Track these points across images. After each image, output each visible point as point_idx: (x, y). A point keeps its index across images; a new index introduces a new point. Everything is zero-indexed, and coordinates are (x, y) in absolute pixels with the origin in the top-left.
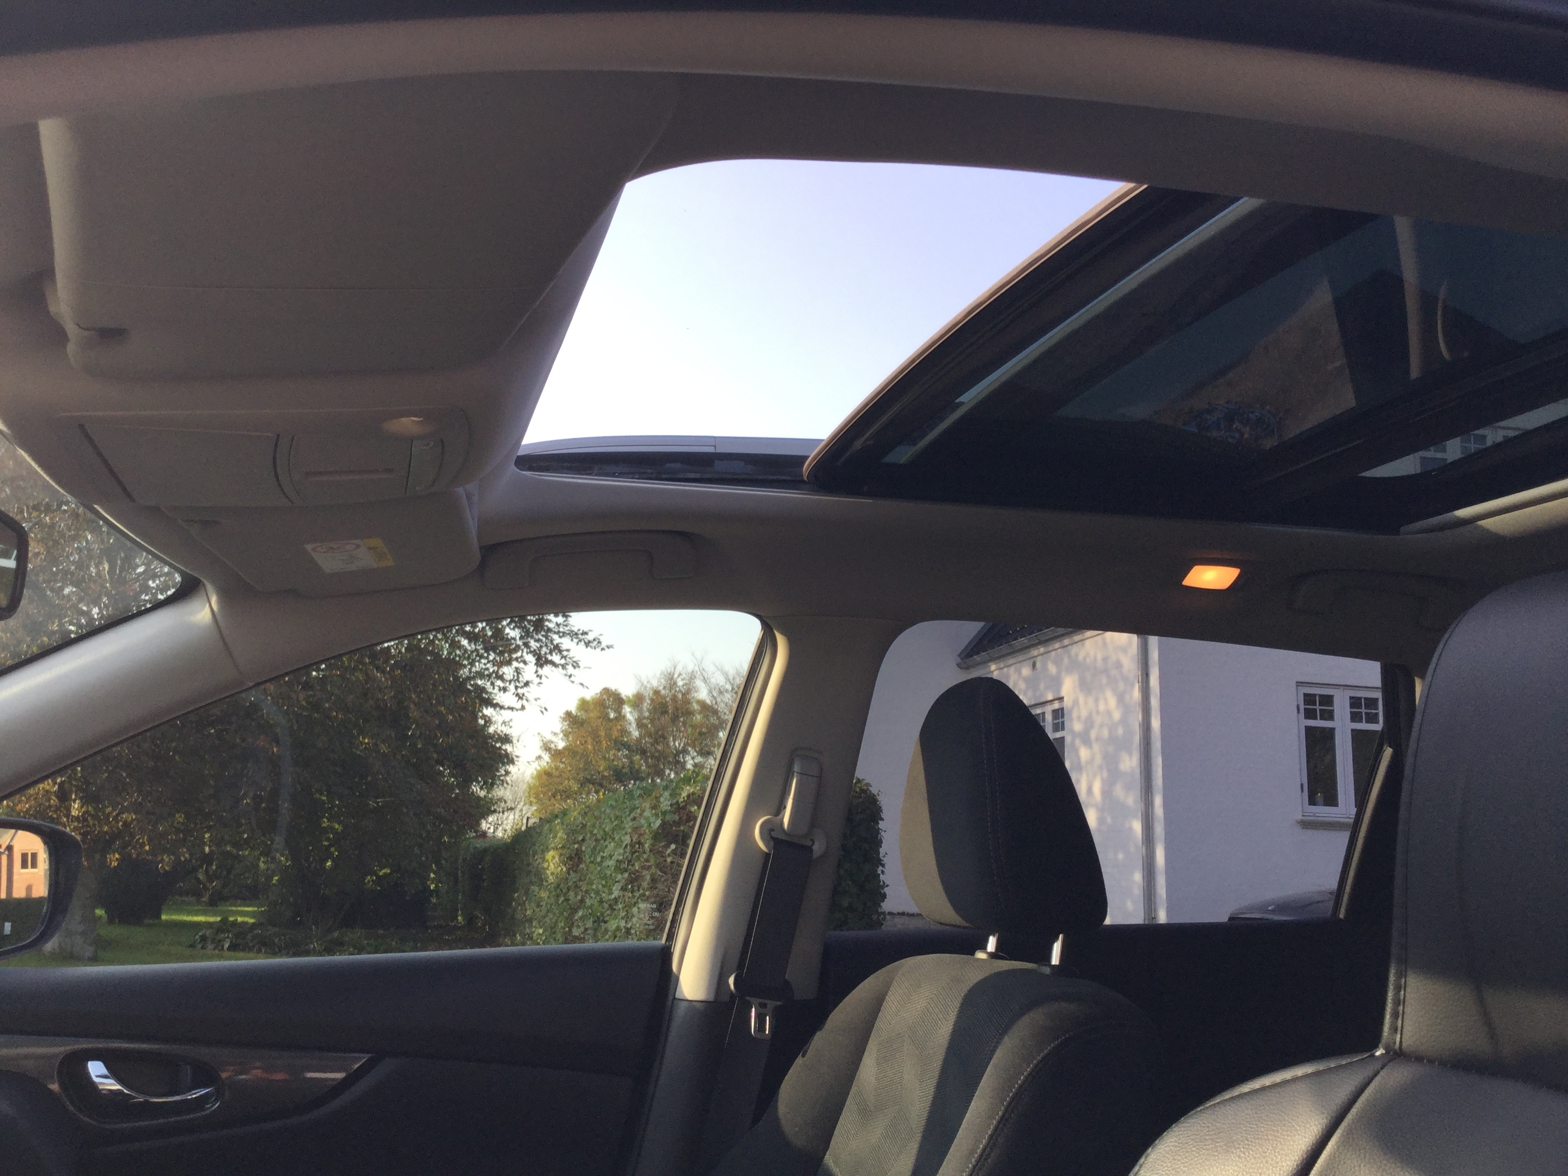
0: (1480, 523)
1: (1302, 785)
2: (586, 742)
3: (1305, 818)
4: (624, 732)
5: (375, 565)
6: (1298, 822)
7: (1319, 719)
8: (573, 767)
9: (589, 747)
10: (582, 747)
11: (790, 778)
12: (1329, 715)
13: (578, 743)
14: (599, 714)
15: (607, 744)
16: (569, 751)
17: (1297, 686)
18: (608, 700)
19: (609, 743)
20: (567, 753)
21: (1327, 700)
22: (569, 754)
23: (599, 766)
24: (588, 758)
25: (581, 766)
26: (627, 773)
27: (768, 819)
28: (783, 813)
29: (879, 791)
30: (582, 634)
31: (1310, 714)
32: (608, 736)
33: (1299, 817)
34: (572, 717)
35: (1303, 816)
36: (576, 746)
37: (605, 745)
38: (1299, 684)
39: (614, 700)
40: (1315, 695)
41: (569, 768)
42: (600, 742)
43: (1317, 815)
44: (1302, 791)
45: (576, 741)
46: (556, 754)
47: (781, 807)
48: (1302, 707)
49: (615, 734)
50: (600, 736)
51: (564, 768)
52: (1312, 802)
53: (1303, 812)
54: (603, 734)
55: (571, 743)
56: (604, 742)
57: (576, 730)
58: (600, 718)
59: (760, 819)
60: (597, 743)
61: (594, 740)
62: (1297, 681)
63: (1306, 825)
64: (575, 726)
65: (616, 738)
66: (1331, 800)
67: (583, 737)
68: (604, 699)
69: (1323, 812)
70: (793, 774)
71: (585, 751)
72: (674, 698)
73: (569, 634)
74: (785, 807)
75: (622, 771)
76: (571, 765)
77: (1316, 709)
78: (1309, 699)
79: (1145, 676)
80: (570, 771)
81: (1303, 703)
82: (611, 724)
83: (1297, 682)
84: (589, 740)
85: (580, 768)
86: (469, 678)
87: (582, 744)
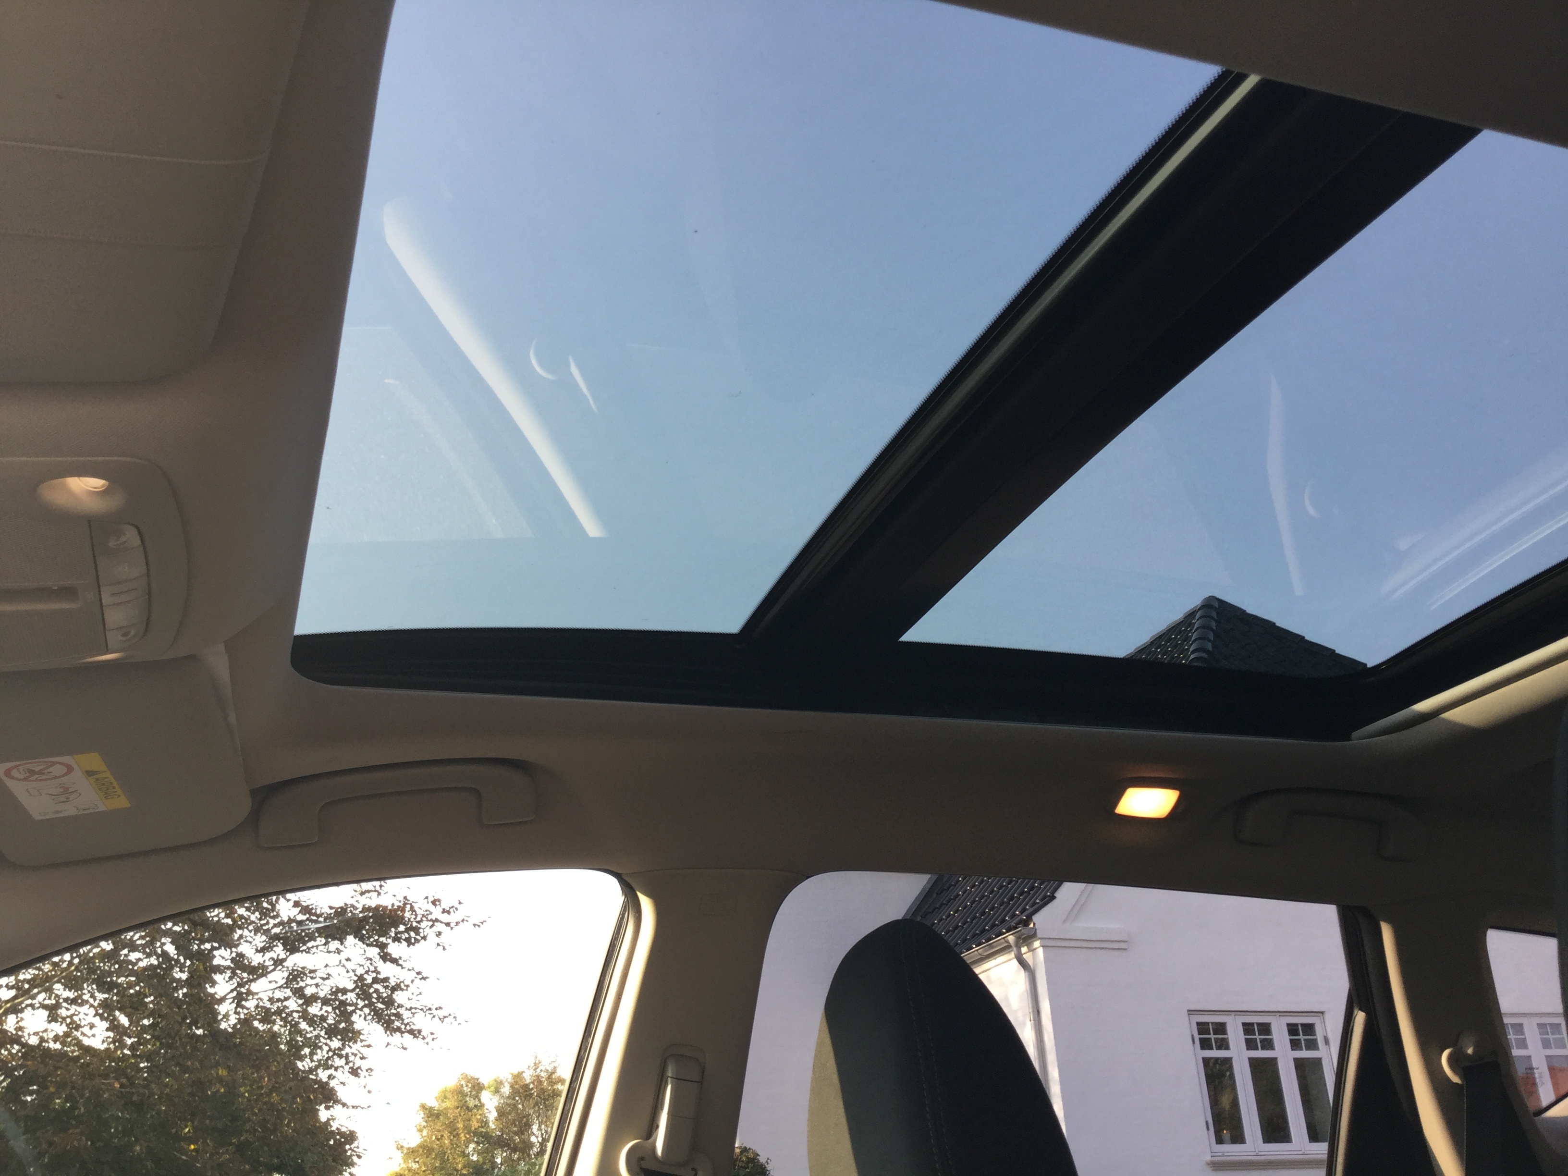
0: (1446, 715)
1: (1207, 1123)
2: (442, 1136)
3: (1214, 1159)
4: (485, 1123)
5: (102, 808)
6: (1208, 1164)
7: (1214, 1048)
8: (428, 1167)
9: (446, 1142)
10: (438, 1142)
11: (663, 1084)
12: (1223, 1045)
13: (434, 1138)
14: (456, 1103)
15: (466, 1137)
16: (425, 1149)
17: (1189, 1014)
18: (467, 1086)
19: (468, 1136)
20: (421, 1150)
21: (1221, 1028)
22: (423, 1151)
23: (457, 1164)
24: (445, 1155)
25: (437, 1165)
26: (488, 1170)
27: (639, 1142)
28: (655, 1134)
29: (768, 1159)
30: (436, 1009)
31: (1205, 1044)
32: (467, 1128)
33: (1208, 1158)
34: (426, 1109)
35: (1212, 1156)
36: (432, 1142)
37: (464, 1138)
38: (1190, 1013)
39: (473, 1087)
40: (1208, 1024)
41: (424, 1169)
42: (458, 1135)
43: (1226, 1154)
44: (1208, 1129)
45: (432, 1136)
46: (411, 1153)
47: (652, 1127)
48: (1197, 1037)
49: (475, 1124)
50: (458, 1128)
51: (418, 1169)
52: (1220, 1141)
53: (1212, 1153)
54: (460, 1125)
55: (425, 1138)
56: (463, 1135)
57: (431, 1123)
58: (458, 1107)
59: (628, 1143)
60: (454, 1137)
61: (451, 1133)
62: (1189, 1009)
63: (1216, 1166)
64: (430, 1119)
65: (476, 1129)
66: (1238, 1138)
67: (439, 1131)
68: (462, 1085)
69: (1231, 1151)
70: (667, 1081)
71: (441, 1146)
72: (538, 1080)
73: (422, 1009)
74: (658, 1127)
75: (483, 1168)
76: (425, 1164)
77: (1211, 1038)
78: (1202, 1028)
79: (1036, 1013)
80: (424, 1171)
81: (1197, 1033)
82: (470, 1113)
83: (1189, 1011)
84: (446, 1134)
85: (436, 1167)
86: (311, 1071)
87: (438, 1140)
